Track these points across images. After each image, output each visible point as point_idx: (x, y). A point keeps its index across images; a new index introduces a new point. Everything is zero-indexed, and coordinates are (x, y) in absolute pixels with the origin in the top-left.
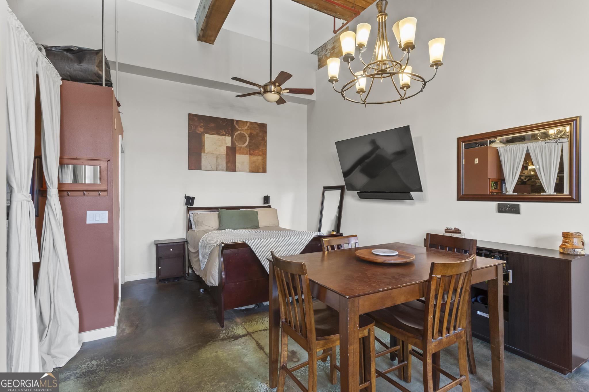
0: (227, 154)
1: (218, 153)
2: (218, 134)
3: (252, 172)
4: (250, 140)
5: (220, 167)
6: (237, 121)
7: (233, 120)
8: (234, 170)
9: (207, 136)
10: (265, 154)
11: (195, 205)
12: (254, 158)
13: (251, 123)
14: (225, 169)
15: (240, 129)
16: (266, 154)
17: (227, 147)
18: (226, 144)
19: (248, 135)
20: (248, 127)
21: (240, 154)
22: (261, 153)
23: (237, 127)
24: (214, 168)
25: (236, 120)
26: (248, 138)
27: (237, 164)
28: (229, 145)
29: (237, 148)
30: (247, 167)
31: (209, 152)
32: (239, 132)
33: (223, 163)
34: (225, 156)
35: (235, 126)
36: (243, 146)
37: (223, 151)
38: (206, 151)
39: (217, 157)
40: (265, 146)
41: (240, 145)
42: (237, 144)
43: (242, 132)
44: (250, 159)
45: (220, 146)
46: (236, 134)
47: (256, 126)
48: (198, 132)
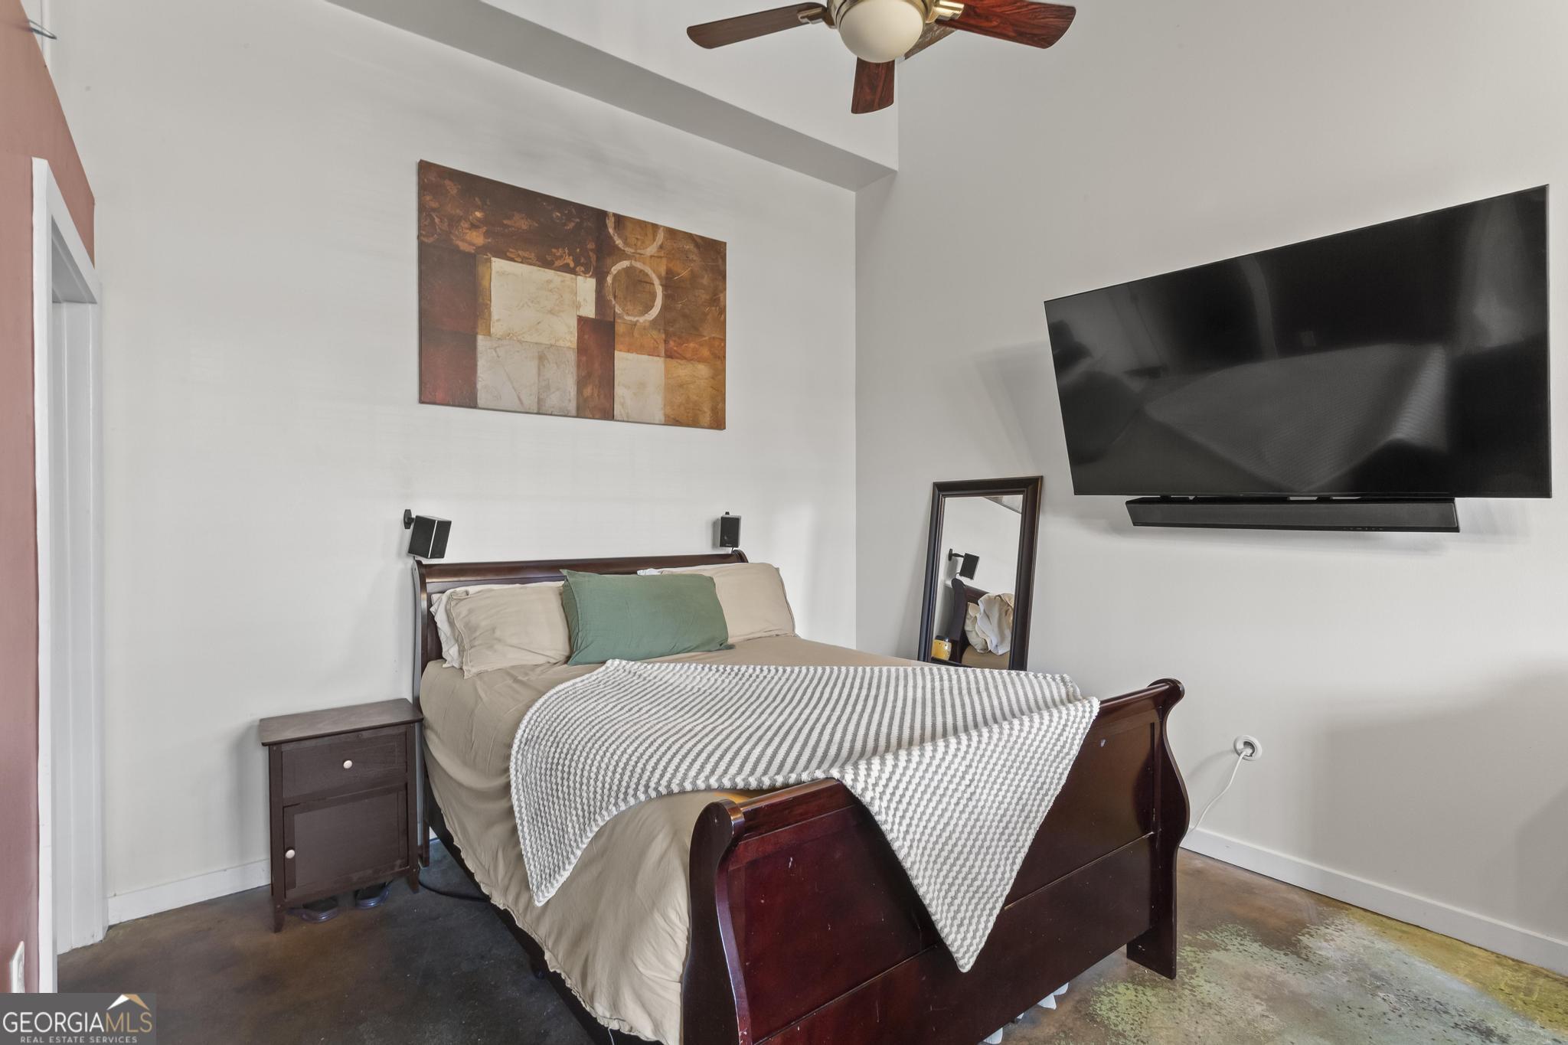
0: (582, 349)
1: (545, 340)
2: (546, 264)
3: (677, 422)
4: (667, 297)
5: (553, 400)
6: (620, 220)
7: (601, 215)
8: (607, 413)
9: (498, 264)
10: (718, 357)
11: (454, 554)
12: (683, 371)
13: (672, 233)
14: (572, 407)
15: (629, 250)
16: (725, 357)
17: (582, 321)
18: (578, 307)
19: (660, 277)
20: (661, 247)
21: (628, 351)
22: (705, 352)
23: (619, 242)
24: (530, 402)
25: (615, 215)
26: (659, 291)
27: (619, 391)
28: (589, 311)
29: (620, 328)
30: (656, 405)
31: (508, 335)
32: (625, 264)
33: (566, 382)
34: (572, 357)
35: (611, 238)
36: (641, 319)
37: (566, 333)
38: (497, 328)
39: (541, 358)
40: (722, 326)
41: (627, 316)
42: (618, 310)
43: (638, 265)
44: (667, 371)
45: (551, 312)
46: (615, 270)
47: (689, 246)
48: (464, 247)
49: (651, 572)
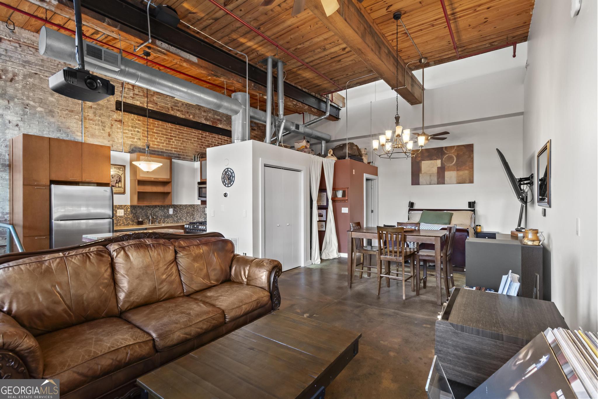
0: (438, 172)
1: (431, 172)
2: (431, 159)
3: (459, 183)
4: (457, 159)
5: (433, 182)
6: (446, 148)
7: (442, 148)
8: (443, 183)
9: (423, 162)
10: (472, 168)
11: (416, 207)
12: (461, 173)
13: (458, 146)
14: (436, 183)
15: (448, 152)
17: (438, 168)
18: (437, 165)
19: (455, 156)
20: (456, 150)
21: (448, 171)
22: (467, 168)
23: (446, 152)
24: (428, 183)
25: (445, 147)
26: (455, 158)
27: (446, 179)
28: (440, 165)
29: (446, 167)
30: (454, 180)
31: (425, 173)
32: (447, 155)
33: (435, 179)
34: (436, 174)
35: (444, 151)
36: (451, 165)
37: (435, 170)
38: (422, 172)
39: (430, 176)
40: (473, 162)
41: (447, 165)
42: (446, 164)
43: (450, 155)
44: (457, 174)
45: (432, 167)
46: (445, 157)
47: (463, 147)
48: (417, 161)
49: (445, 211)
